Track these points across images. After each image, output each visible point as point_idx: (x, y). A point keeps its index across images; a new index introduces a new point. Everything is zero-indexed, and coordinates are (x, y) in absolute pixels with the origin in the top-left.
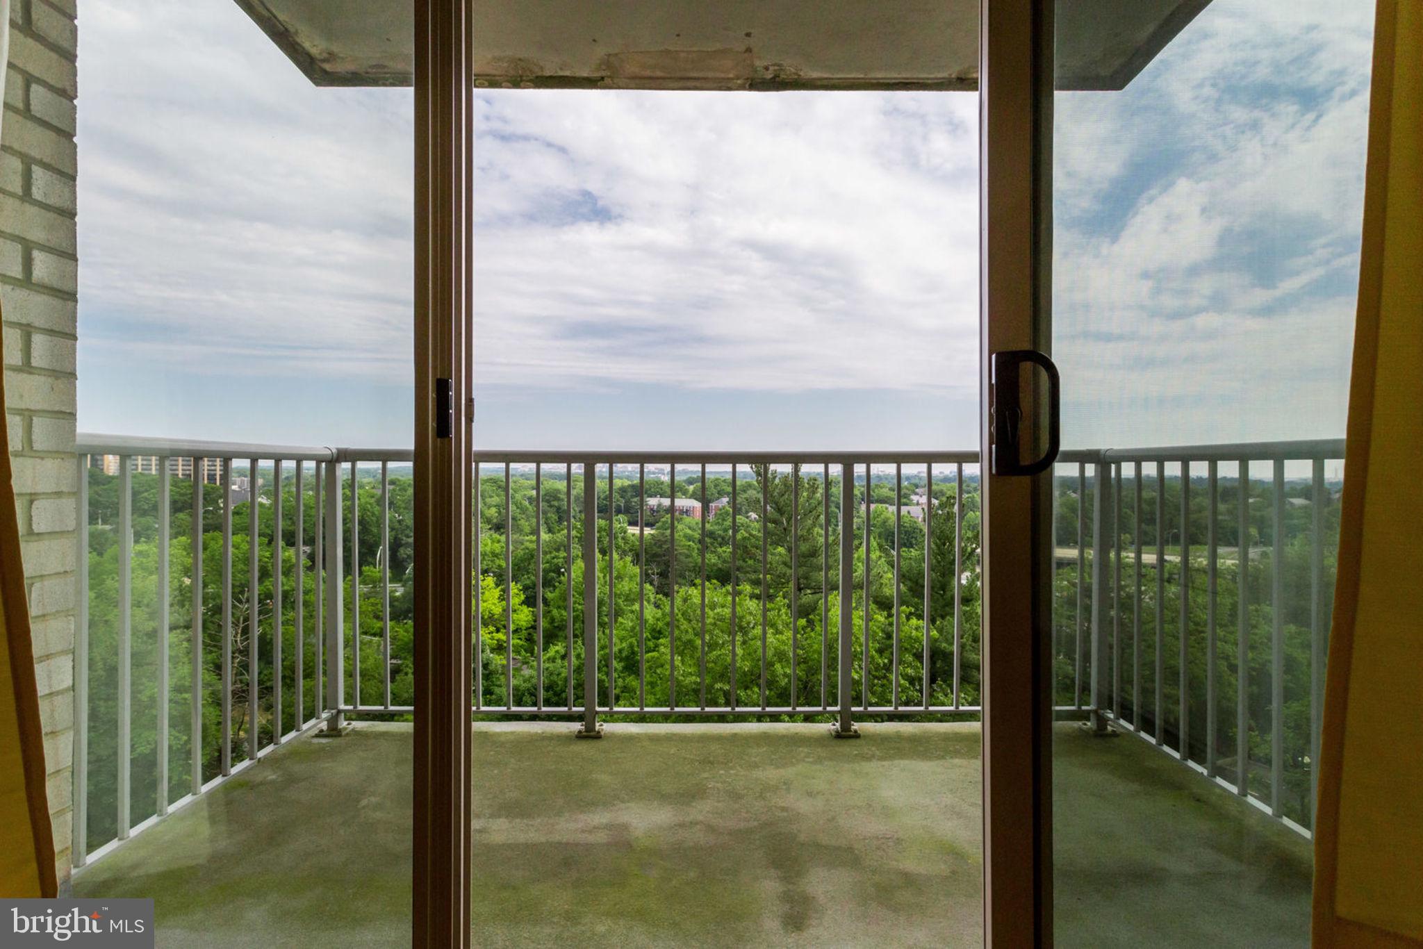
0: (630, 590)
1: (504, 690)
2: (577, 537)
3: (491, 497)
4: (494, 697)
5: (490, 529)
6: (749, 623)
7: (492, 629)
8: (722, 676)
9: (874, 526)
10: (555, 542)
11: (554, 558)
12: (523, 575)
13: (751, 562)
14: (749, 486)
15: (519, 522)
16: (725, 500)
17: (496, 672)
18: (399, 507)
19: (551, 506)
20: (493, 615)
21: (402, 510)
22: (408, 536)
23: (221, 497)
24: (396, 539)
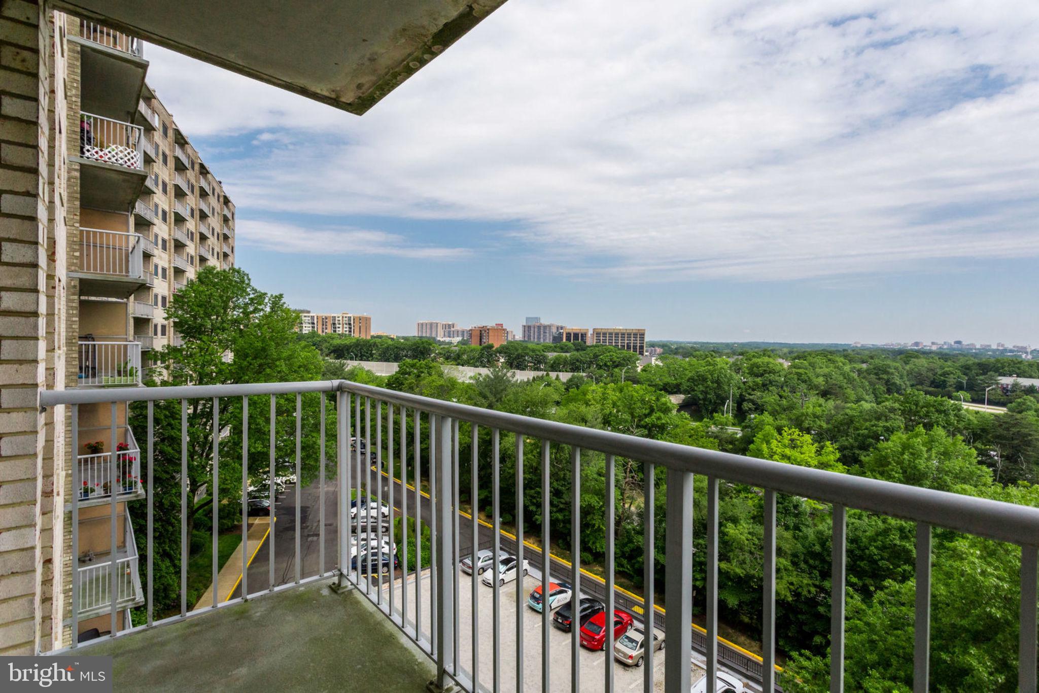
2: (900, 409)
3: (821, 368)
5: (818, 394)
10: (876, 412)
11: (873, 426)
12: (842, 437)
15: (846, 391)
17: (804, 513)
18: (745, 372)
19: (879, 379)
21: (746, 374)
22: (750, 394)
23: (638, 360)
24: (741, 395)
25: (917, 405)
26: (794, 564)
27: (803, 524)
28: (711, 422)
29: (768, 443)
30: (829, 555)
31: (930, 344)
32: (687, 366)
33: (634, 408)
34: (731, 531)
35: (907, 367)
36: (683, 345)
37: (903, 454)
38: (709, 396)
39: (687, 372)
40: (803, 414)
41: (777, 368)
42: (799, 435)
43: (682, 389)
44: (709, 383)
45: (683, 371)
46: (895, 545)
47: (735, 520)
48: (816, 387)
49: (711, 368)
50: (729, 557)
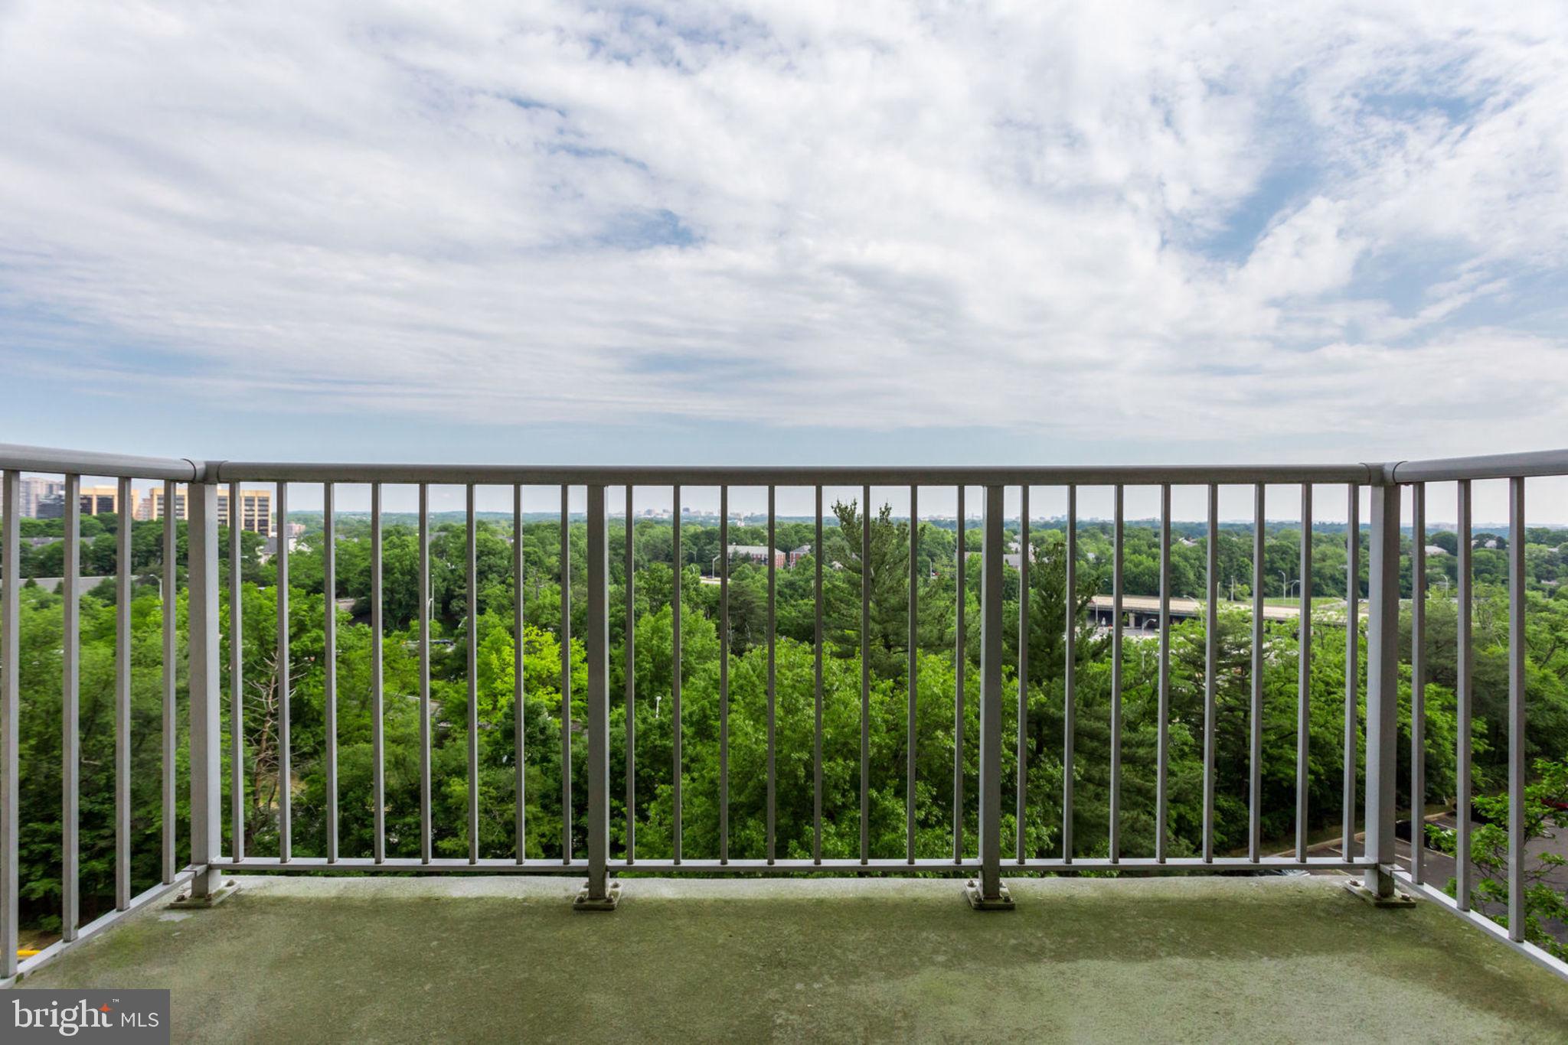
0: (703, 646)
1: (561, 756)
3: (552, 544)
4: (551, 765)
5: (550, 579)
6: (832, 685)
7: (550, 689)
8: (802, 745)
9: (969, 575)
10: (621, 593)
11: (619, 611)
12: (584, 630)
13: (835, 615)
14: (833, 532)
16: (807, 547)
17: (553, 737)
18: (452, 555)
20: (552, 674)
21: (454, 559)
22: (461, 587)
23: (259, 544)
24: (448, 590)
25: (660, 581)
26: (545, 807)
27: (552, 752)
28: (406, 635)
29: (498, 651)
30: (586, 782)
31: (661, 512)
32: (356, 551)
33: (264, 628)
34: (458, 788)
36: (343, 517)
37: (652, 639)
38: (398, 596)
39: (358, 561)
40: (539, 607)
41: (499, 547)
42: (537, 635)
43: (350, 589)
44: (398, 575)
45: (350, 559)
46: (656, 747)
47: (461, 772)
48: (549, 570)
49: (397, 551)
50: (455, 828)
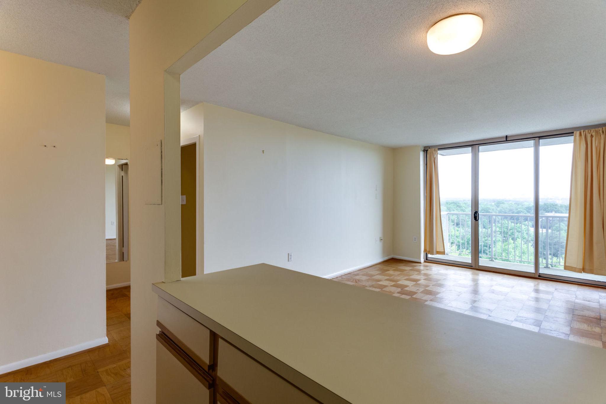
35: (499, 209)
